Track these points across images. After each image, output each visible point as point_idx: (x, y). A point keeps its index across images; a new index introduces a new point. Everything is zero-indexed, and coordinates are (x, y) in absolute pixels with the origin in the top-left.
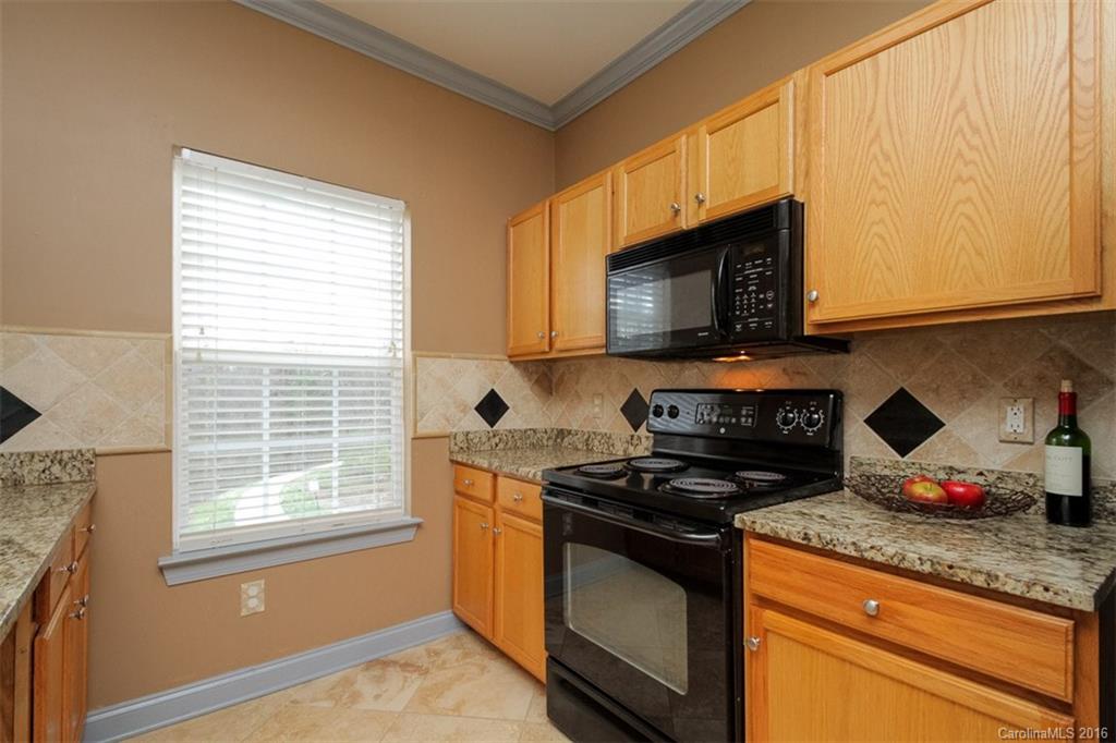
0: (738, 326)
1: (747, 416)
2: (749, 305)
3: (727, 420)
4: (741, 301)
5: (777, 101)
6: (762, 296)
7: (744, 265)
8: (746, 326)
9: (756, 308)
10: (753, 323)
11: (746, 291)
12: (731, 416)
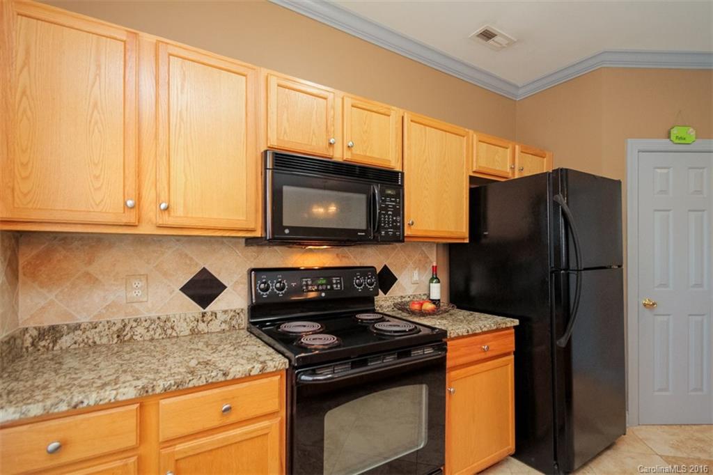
0: (383, 232)
1: (337, 284)
2: (389, 222)
3: (324, 287)
4: (385, 218)
5: (389, 116)
6: (395, 218)
7: (386, 198)
8: (387, 233)
9: (392, 224)
10: (391, 232)
11: (387, 214)
12: (326, 284)
